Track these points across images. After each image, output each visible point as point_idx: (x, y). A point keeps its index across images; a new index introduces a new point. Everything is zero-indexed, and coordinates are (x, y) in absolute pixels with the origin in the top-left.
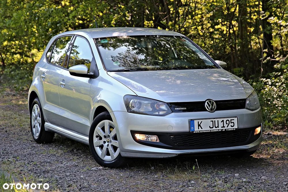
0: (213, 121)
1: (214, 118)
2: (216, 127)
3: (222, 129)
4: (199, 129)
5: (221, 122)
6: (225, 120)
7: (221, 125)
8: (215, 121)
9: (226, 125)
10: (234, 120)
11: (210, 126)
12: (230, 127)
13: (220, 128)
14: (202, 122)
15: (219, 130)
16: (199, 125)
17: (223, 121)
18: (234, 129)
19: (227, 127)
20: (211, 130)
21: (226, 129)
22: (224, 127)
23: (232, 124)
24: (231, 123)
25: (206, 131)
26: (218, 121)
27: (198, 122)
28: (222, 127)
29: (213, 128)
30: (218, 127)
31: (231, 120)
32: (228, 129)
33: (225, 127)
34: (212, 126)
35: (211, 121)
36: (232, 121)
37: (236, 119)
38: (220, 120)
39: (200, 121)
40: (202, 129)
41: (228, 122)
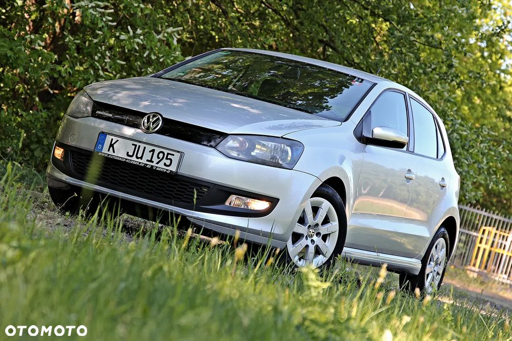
0: (136, 146)
1: (140, 142)
2: (137, 158)
3: (145, 164)
4: (109, 151)
5: (150, 152)
6: (157, 150)
7: (147, 156)
8: (139, 146)
9: (155, 159)
10: (173, 155)
11: (128, 153)
12: (161, 165)
13: (144, 161)
14: (118, 141)
15: (140, 163)
16: (112, 145)
17: (153, 151)
18: (167, 170)
19: (157, 163)
20: (126, 159)
21: (152, 166)
22: (151, 161)
23: (168, 162)
24: (167, 159)
25: (118, 159)
26: (145, 148)
27: (112, 139)
28: (148, 161)
29: (132, 156)
30: (141, 158)
31: (168, 154)
32: (157, 167)
33: (153, 162)
34: (131, 154)
35: (133, 144)
36: (169, 157)
37: (177, 155)
38: (149, 148)
39: (115, 139)
40: (114, 152)
41: (161, 156)
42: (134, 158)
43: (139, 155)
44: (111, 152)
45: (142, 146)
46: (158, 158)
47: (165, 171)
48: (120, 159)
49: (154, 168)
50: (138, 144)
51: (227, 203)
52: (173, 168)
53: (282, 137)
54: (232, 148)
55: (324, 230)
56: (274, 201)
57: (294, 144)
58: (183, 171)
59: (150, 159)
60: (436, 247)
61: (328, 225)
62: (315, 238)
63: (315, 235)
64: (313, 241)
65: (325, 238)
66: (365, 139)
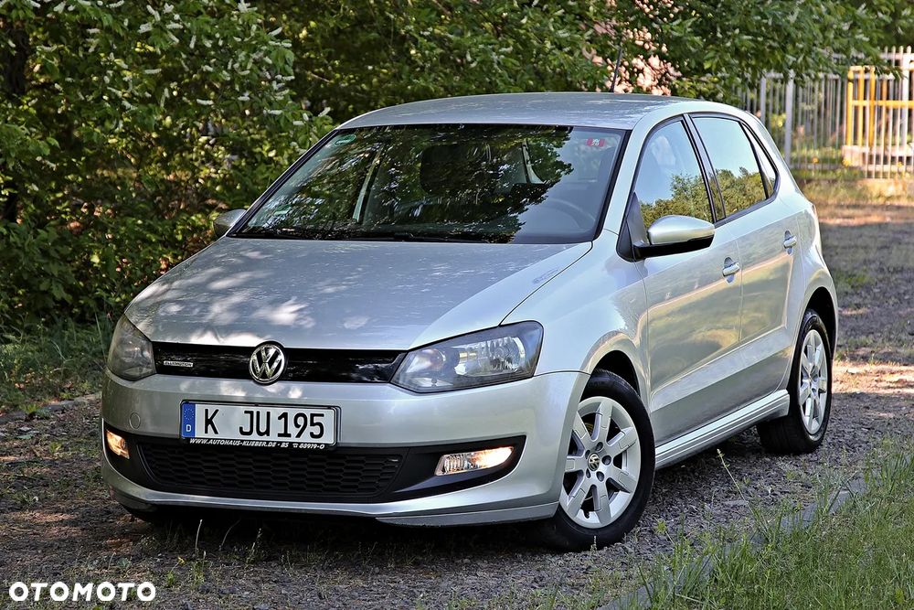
0: (251, 413)
1: (256, 405)
2: (260, 434)
3: (278, 442)
4: (206, 432)
5: (280, 418)
6: (292, 413)
7: (277, 427)
8: (258, 413)
9: (293, 430)
10: (322, 415)
11: (241, 428)
12: (306, 438)
13: (273, 437)
14: (217, 411)
15: (268, 442)
16: (209, 422)
17: (285, 416)
18: (319, 444)
19: (299, 436)
20: (242, 441)
21: (291, 444)
22: (286, 435)
23: (316, 430)
24: (312, 424)
25: (227, 443)
26: (268, 413)
27: (207, 411)
28: (280, 435)
29: (250, 433)
30: (267, 433)
31: (312, 416)
32: (299, 443)
33: (289, 436)
34: (247, 429)
35: (246, 412)
36: (316, 420)
37: (329, 414)
38: (276, 412)
39: (212, 409)
40: (216, 432)
41: (301, 421)
42: (255, 436)
43: (263, 429)
44: (211, 434)
45: (263, 411)
46: (297, 426)
47: (315, 446)
48: (231, 443)
49: (295, 446)
50: (255, 409)
51: (439, 473)
52: (328, 439)
53: (500, 326)
54: (420, 374)
55: (613, 448)
56: (517, 443)
57: (525, 329)
58: (349, 439)
59: (283, 432)
60: (806, 352)
61: (619, 437)
62: (602, 468)
63: (601, 463)
64: (600, 475)
65: (618, 462)
66: (638, 252)
